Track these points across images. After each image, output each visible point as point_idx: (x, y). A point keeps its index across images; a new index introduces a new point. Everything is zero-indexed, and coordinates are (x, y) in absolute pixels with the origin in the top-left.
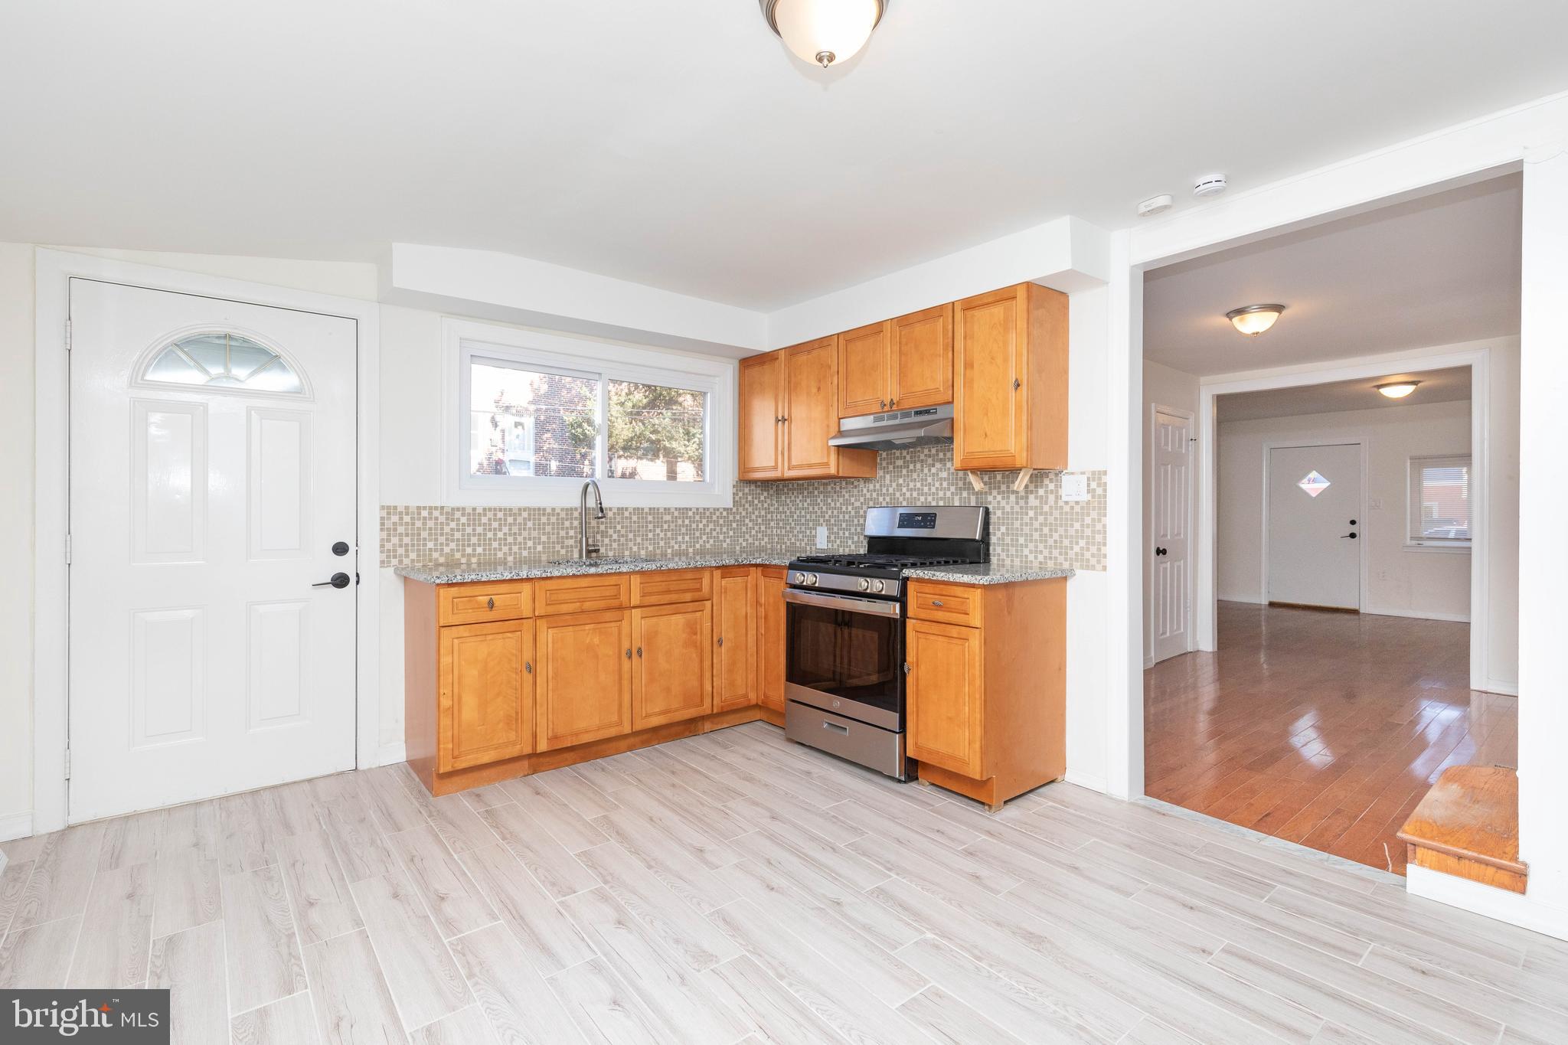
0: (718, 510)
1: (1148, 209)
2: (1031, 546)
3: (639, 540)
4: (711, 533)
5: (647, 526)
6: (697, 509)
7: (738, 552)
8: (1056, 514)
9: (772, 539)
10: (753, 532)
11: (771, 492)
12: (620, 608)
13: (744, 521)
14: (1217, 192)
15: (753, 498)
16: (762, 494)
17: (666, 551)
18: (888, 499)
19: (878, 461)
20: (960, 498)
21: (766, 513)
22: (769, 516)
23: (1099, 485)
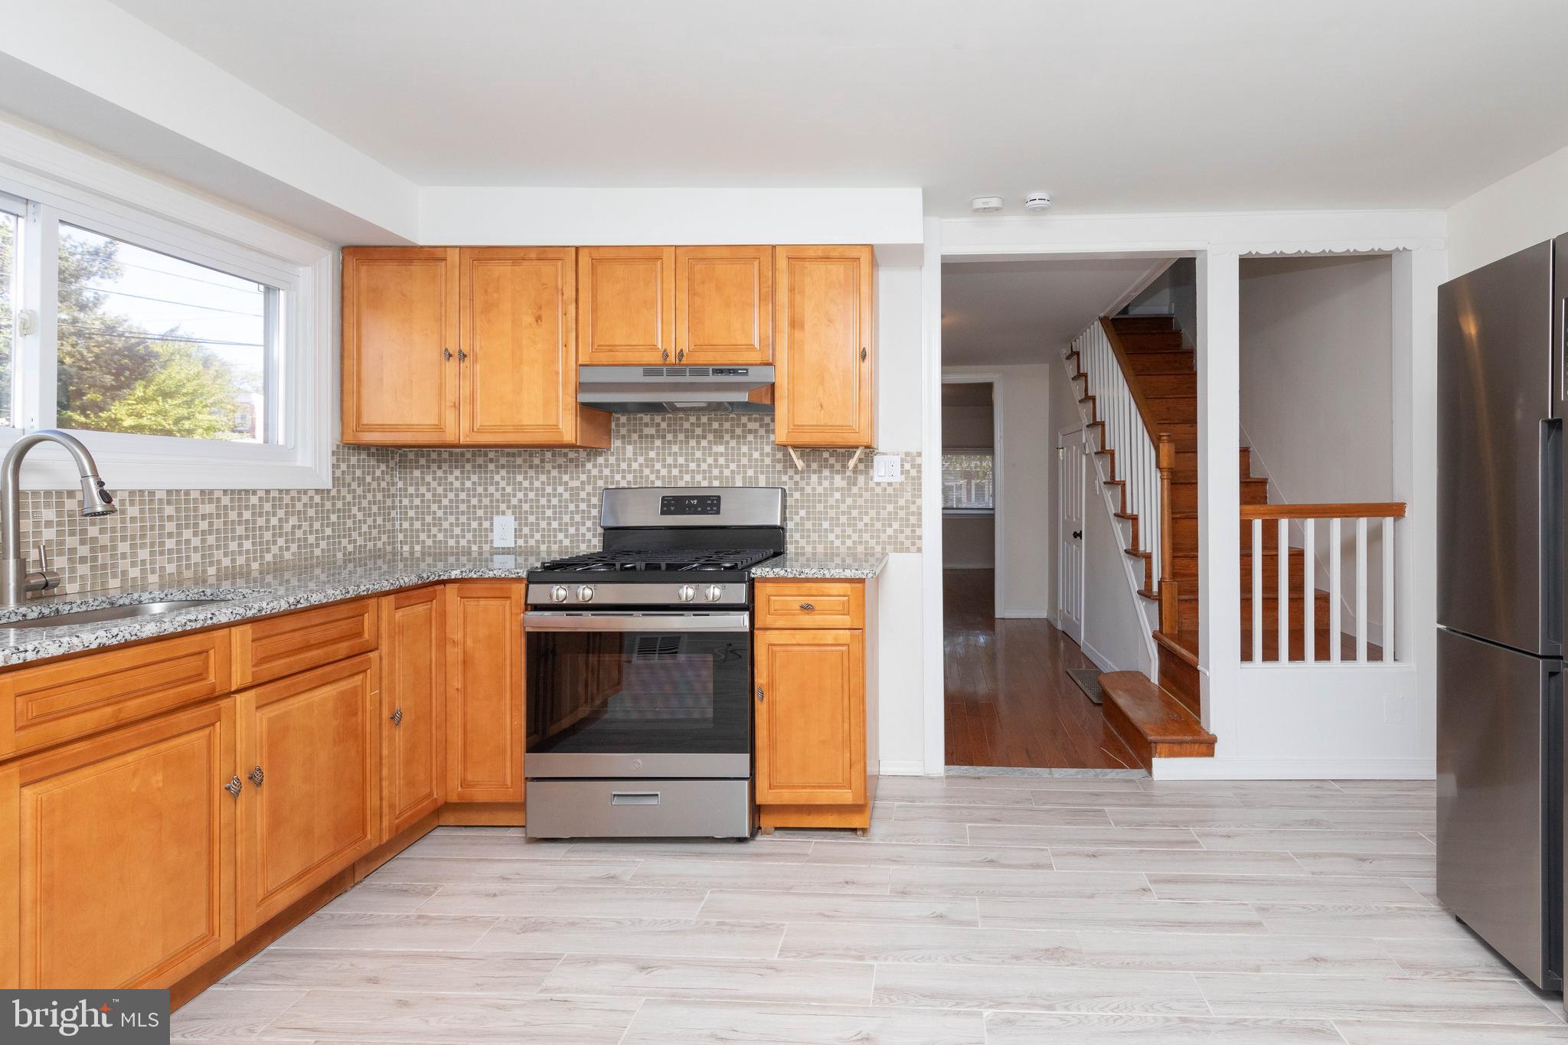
0: (305, 492)
1: (986, 206)
2: (838, 531)
3: (144, 554)
4: (293, 533)
5: (162, 527)
6: (268, 492)
7: (340, 563)
8: (867, 495)
9: (394, 537)
10: (365, 528)
11: (392, 464)
12: (211, 698)
13: (350, 510)
14: (1043, 209)
15: (363, 473)
16: (379, 467)
17: (204, 571)
18: (630, 477)
19: (613, 426)
20: (744, 478)
21: (384, 496)
22: (389, 502)
23: (913, 466)
